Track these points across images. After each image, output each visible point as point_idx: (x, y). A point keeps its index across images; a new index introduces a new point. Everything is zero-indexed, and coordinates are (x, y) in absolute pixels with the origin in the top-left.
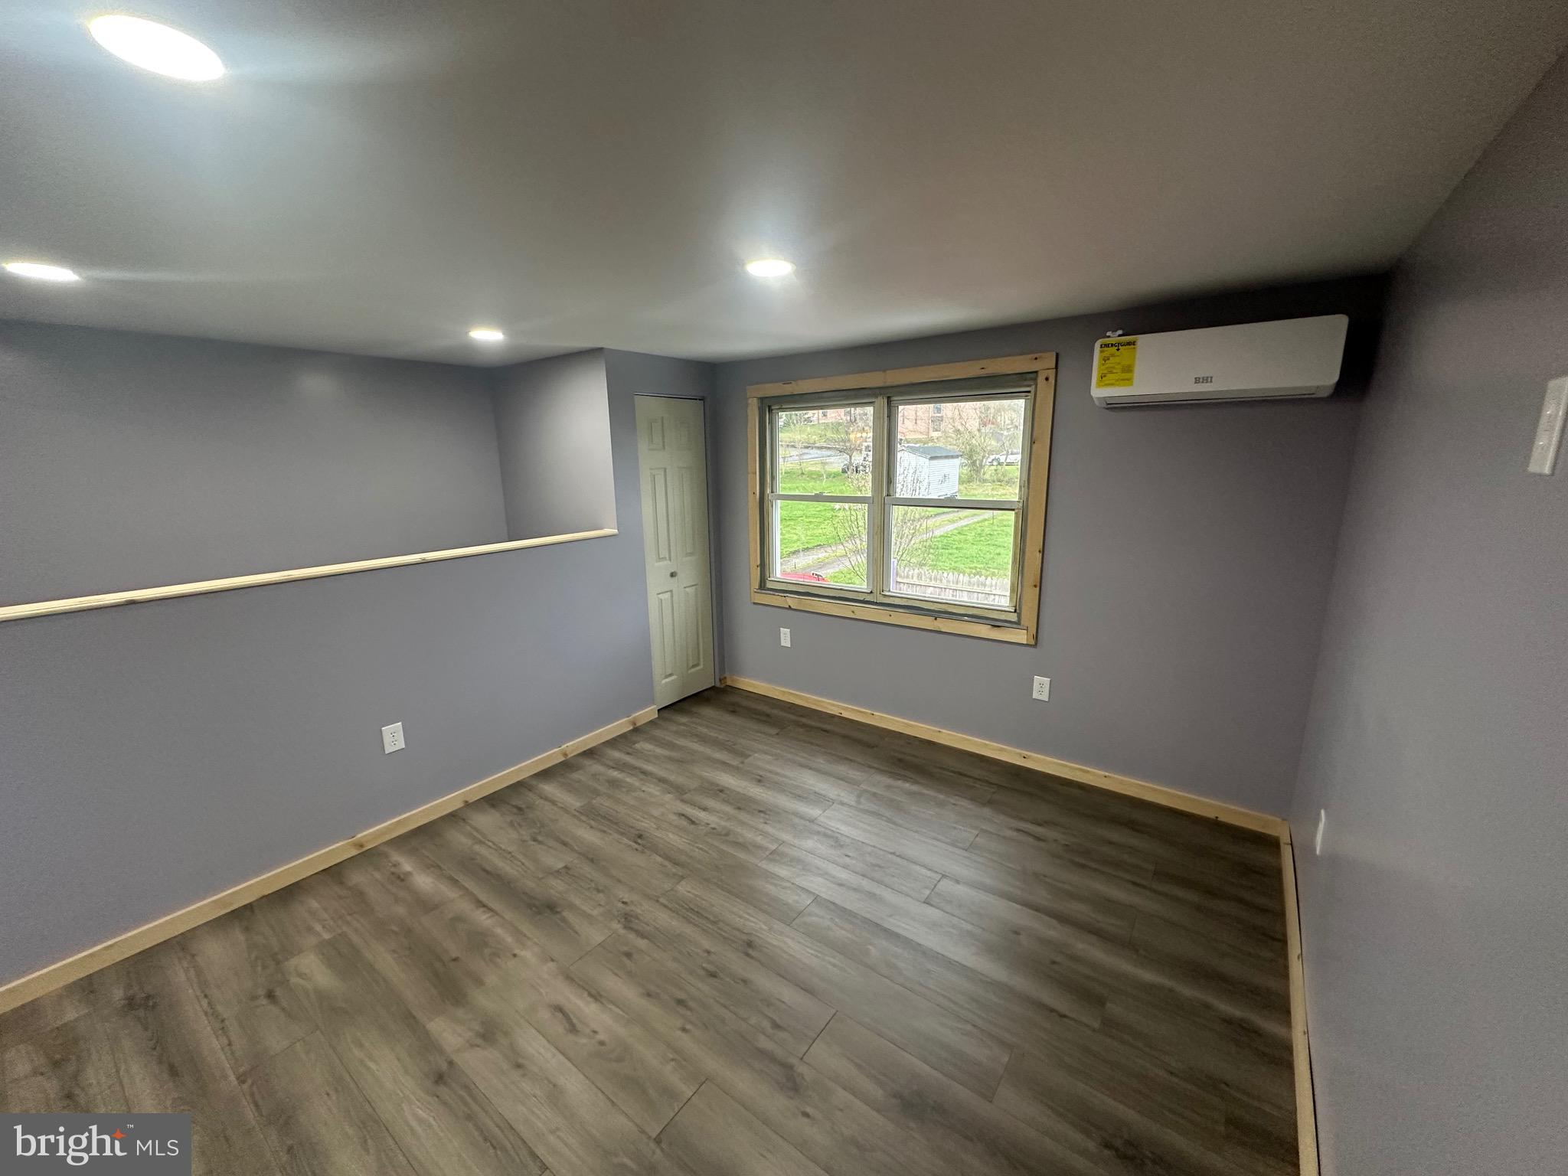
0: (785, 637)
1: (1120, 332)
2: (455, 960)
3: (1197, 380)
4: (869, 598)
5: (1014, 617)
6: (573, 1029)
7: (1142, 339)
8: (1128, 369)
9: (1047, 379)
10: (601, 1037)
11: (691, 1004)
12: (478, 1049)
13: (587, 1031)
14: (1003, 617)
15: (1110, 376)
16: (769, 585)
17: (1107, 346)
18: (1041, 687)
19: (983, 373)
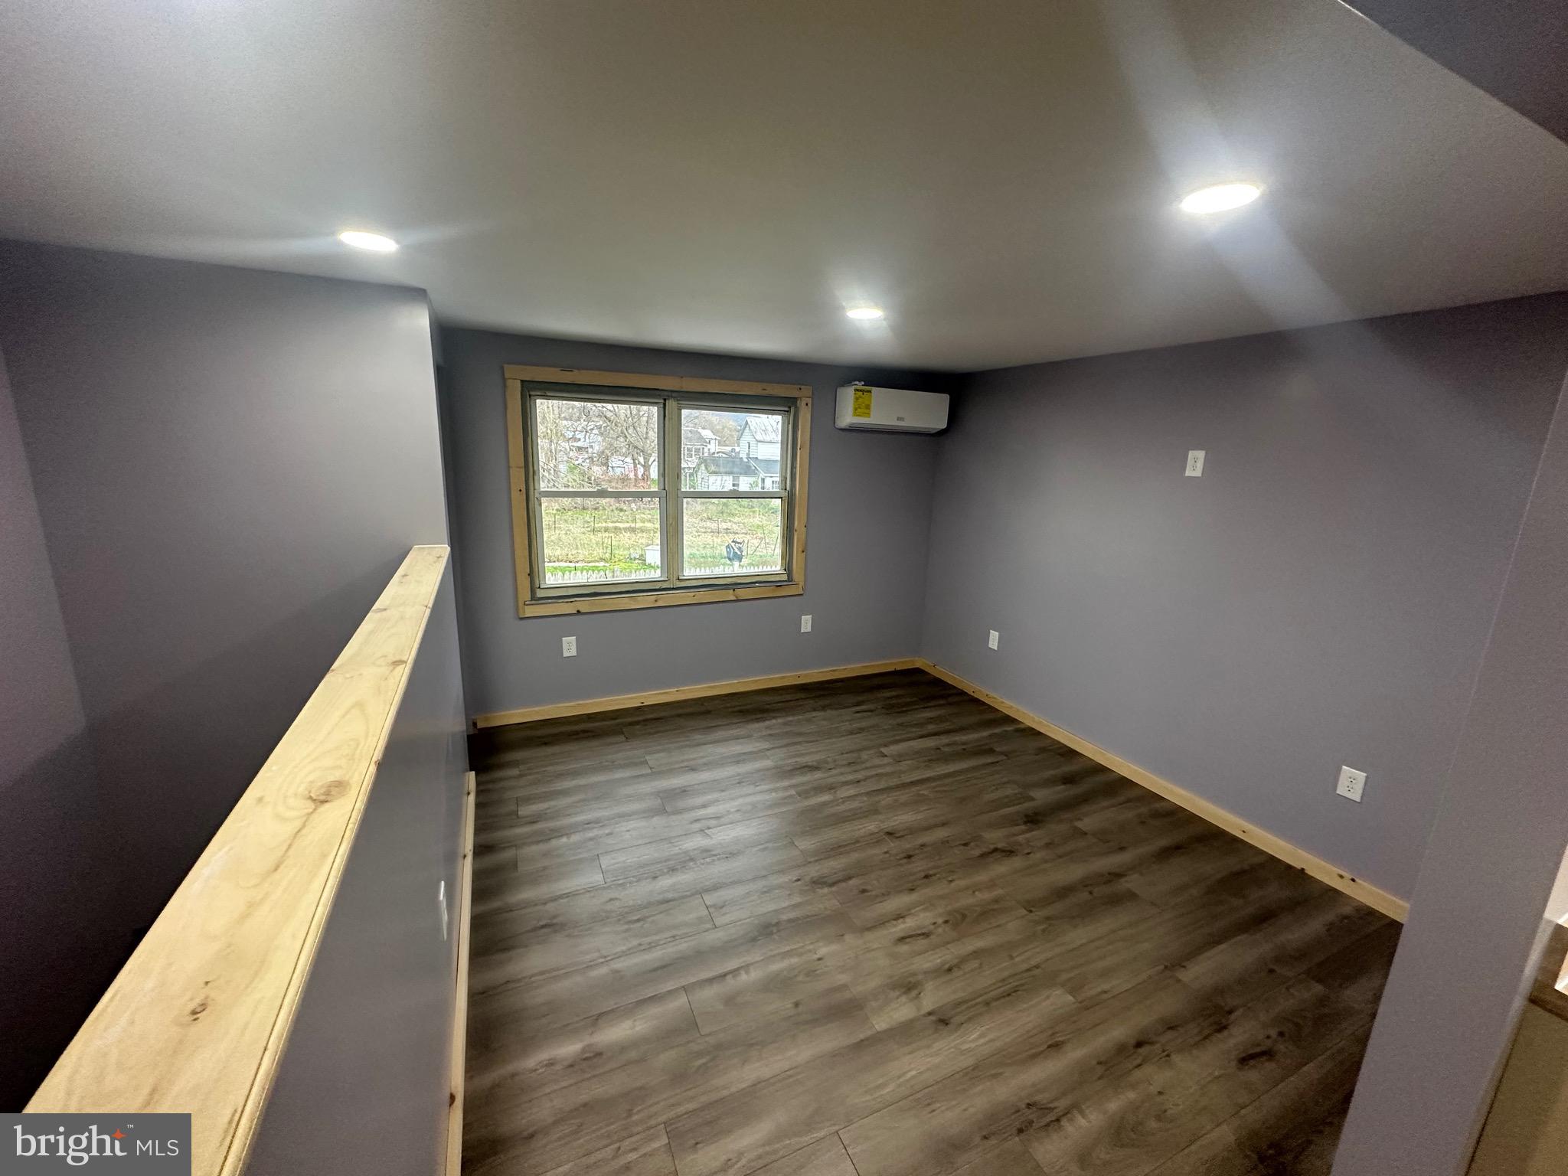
0: (570, 646)
1: (863, 383)
2: (797, 1005)
3: (899, 419)
4: (665, 586)
5: (785, 577)
6: (926, 935)
7: (874, 389)
8: (868, 407)
9: (807, 404)
10: (940, 921)
11: (931, 872)
12: (922, 994)
13: (932, 927)
14: (778, 578)
15: (859, 410)
16: (540, 594)
17: (858, 390)
18: (806, 623)
19: (765, 393)
